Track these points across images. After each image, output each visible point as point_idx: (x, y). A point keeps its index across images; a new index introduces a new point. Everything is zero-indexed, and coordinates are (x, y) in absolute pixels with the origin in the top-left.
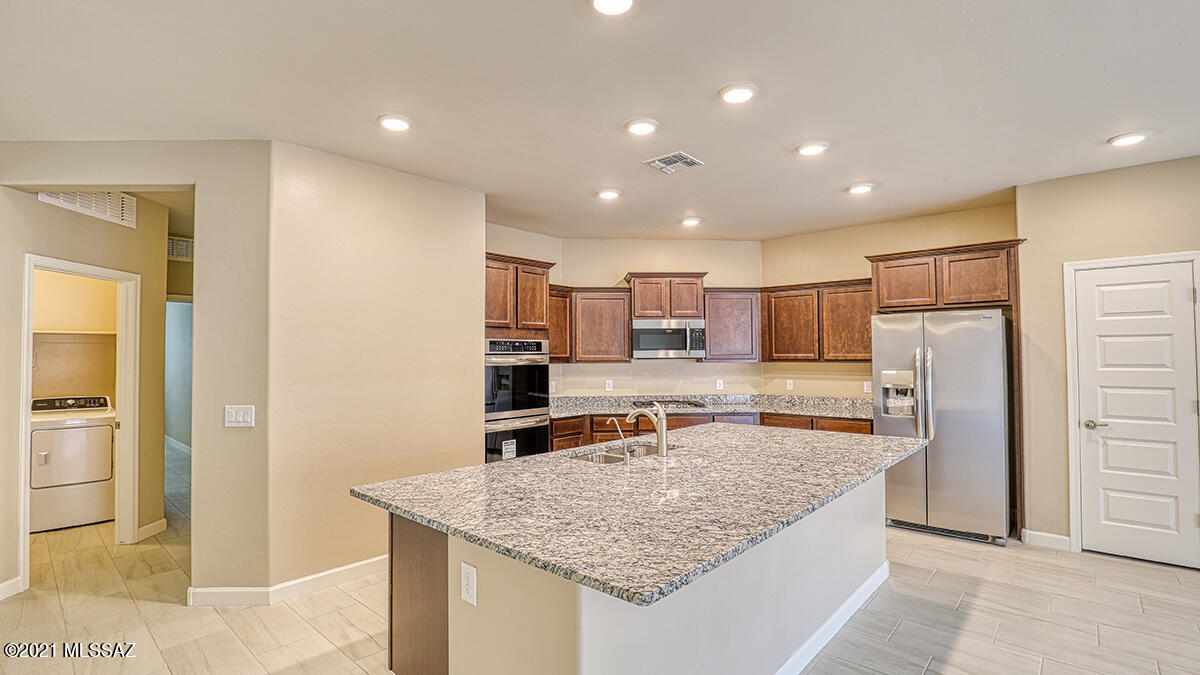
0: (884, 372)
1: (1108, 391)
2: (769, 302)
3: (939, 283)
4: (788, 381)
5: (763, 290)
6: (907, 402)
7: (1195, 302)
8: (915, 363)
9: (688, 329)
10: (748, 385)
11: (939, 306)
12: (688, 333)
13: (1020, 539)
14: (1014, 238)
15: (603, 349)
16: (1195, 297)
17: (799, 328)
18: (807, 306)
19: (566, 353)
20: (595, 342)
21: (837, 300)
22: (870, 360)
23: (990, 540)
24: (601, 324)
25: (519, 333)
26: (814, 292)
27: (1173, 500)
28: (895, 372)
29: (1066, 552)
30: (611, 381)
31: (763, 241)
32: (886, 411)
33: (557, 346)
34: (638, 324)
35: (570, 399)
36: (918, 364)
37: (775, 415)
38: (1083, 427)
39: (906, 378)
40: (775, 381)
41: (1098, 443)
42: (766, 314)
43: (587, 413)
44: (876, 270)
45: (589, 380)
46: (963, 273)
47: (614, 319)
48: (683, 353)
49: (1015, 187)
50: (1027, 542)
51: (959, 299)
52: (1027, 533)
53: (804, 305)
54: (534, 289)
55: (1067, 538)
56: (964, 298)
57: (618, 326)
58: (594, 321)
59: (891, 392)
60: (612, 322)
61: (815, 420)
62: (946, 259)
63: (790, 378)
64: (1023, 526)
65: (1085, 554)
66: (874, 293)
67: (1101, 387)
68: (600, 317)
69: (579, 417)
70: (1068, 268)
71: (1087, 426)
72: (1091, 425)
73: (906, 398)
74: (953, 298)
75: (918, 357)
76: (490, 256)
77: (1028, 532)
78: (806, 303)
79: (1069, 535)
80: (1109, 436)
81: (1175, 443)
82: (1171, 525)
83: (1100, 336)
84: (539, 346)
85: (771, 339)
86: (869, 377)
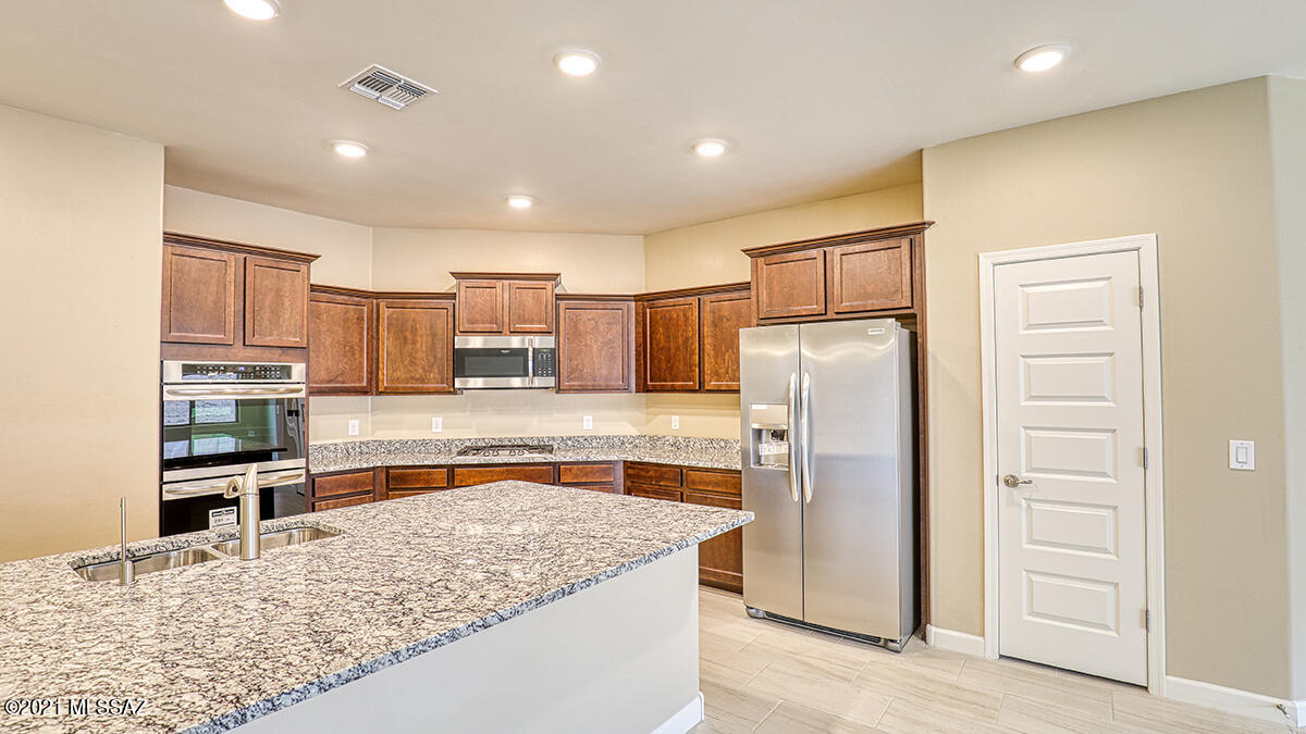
0: (754, 407)
1: (1033, 433)
2: (644, 314)
3: (829, 284)
4: (674, 417)
5: (637, 298)
6: (781, 448)
7: (1141, 307)
8: (789, 394)
9: (531, 350)
10: (626, 423)
11: (829, 316)
12: (530, 354)
13: (924, 638)
14: (920, 221)
15: (417, 376)
16: (1141, 301)
17: (678, 349)
18: (686, 318)
19: (361, 380)
20: (405, 366)
21: (719, 310)
22: (738, 391)
23: (881, 643)
24: (414, 343)
25: (250, 352)
26: (693, 300)
27: (1111, 588)
28: (765, 407)
29: (978, 660)
30: (440, 419)
31: (646, 236)
32: (758, 461)
33: (343, 374)
34: (461, 342)
35: (381, 443)
36: (792, 395)
37: (640, 463)
38: (1002, 484)
39: (778, 416)
40: (659, 417)
41: (1020, 506)
42: (641, 330)
43: (379, 464)
44: (755, 269)
45: (408, 417)
46: (858, 270)
47: (434, 335)
48: (526, 382)
49: (921, 150)
50: (933, 642)
51: (852, 306)
52: (932, 630)
53: (682, 318)
54: (278, 291)
55: (980, 639)
56: (858, 304)
57: (439, 346)
58: (405, 338)
59: (764, 433)
60: (430, 339)
61: (684, 471)
62: (838, 250)
63: (675, 414)
64: (928, 621)
65: (1004, 662)
66: (754, 299)
67: (1025, 428)
68: (414, 331)
69: (367, 470)
70: (985, 263)
71: (1007, 482)
72: (1012, 482)
73: (781, 443)
74: (846, 305)
75: (792, 386)
76: (169, 238)
77: (933, 628)
78: (685, 315)
79: (984, 636)
80: (1033, 497)
81: (1115, 508)
82: (1108, 624)
83: (1023, 357)
84: (286, 371)
85: (645, 362)
86: (737, 412)
